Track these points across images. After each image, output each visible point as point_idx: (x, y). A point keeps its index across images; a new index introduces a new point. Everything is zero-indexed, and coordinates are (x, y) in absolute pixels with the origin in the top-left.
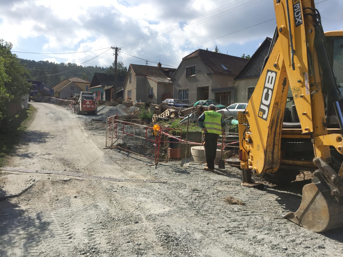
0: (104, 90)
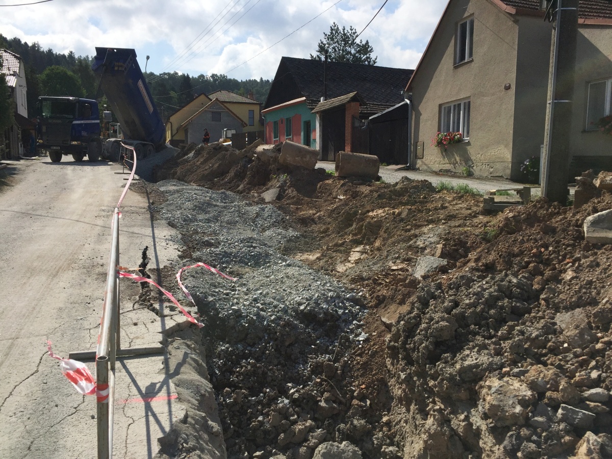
0: (317, 112)
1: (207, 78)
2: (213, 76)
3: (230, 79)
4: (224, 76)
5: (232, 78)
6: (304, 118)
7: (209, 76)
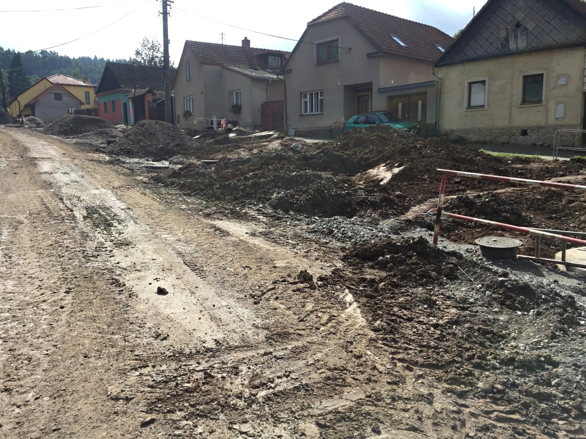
0: (130, 98)
1: (36, 54)
2: (43, 52)
3: (61, 57)
4: (55, 53)
5: (63, 56)
6: (123, 101)
7: (39, 52)
